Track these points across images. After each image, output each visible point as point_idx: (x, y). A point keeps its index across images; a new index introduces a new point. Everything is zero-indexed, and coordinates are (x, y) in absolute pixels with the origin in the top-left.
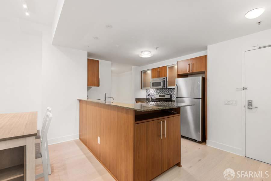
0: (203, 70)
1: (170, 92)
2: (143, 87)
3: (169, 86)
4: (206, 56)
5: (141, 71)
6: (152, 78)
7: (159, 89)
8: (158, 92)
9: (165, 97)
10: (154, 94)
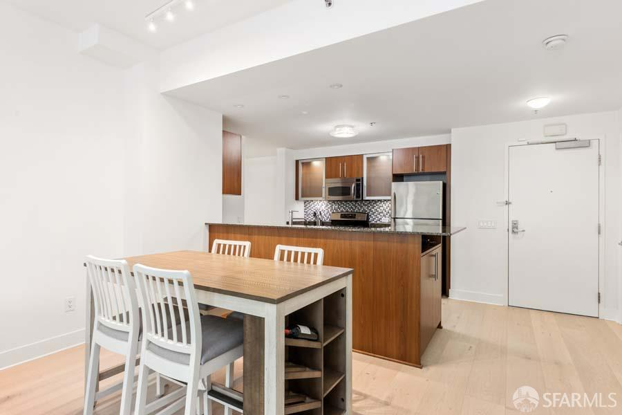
0: (442, 170)
1: (365, 208)
2: (302, 196)
3: (367, 196)
4: (448, 147)
5: (297, 162)
6: (326, 178)
7: (337, 201)
8: (337, 207)
9: (354, 218)
10: (326, 212)
